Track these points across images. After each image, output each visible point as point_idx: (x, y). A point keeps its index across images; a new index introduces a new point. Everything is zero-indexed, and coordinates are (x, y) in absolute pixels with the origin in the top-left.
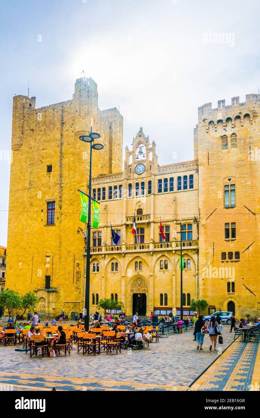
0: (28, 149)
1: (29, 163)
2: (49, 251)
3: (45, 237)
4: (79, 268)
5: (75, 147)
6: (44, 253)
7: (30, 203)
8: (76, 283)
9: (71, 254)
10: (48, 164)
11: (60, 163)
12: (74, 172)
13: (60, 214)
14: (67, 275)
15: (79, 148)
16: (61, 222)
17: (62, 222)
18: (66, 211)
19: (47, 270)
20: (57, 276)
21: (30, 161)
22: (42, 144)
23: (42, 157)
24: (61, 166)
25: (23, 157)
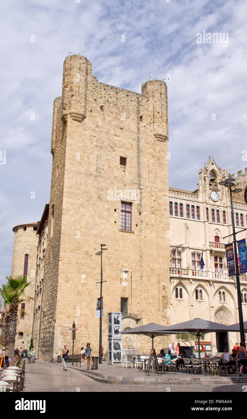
0: (94, 126)
1: (95, 144)
2: (126, 264)
3: (121, 246)
4: (166, 292)
5: (154, 149)
6: (120, 266)
7: (98, 195)
8: (162, 310)
9: (155, 273)
10: (123, 155)
11: (138, 160)
12: (155, 176)
13: (139, 221)
14: (151, 299)
15: (159, 152)
16: (141, 231)
17: (143, 231)
18: (147, 219)
19: (124, 290)
20: (138, 300)
21: (96, 142)
22: (114, 129)
23: (113, 143)
24: (139, 163)
25: (87, 133)
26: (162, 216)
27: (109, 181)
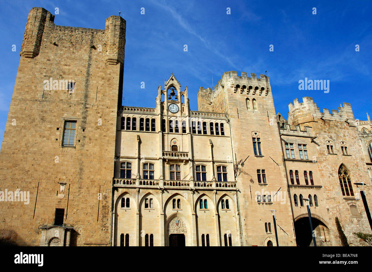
0: (46, 60)
1: (44, 74)
2: (64, 177)
4: (107, 202)
5: (105, 72)
7: (41, 118)
8: (102, 220)
9: (96, 184)
11: (86, 83)
12: (103, 95)
13: (82, 137)
14: (90, 209)
15: (110, 74)
16: (83, 146)
17: (85, 146)
18: (91, 135)
19: (60, 202)
20: (75, 210)
21: (46, 73)
22: (65, 60)
23: (63, 72)
24: (87, 86)
25: (37, 66)
26: (108, 130)
27: (54, 104)
